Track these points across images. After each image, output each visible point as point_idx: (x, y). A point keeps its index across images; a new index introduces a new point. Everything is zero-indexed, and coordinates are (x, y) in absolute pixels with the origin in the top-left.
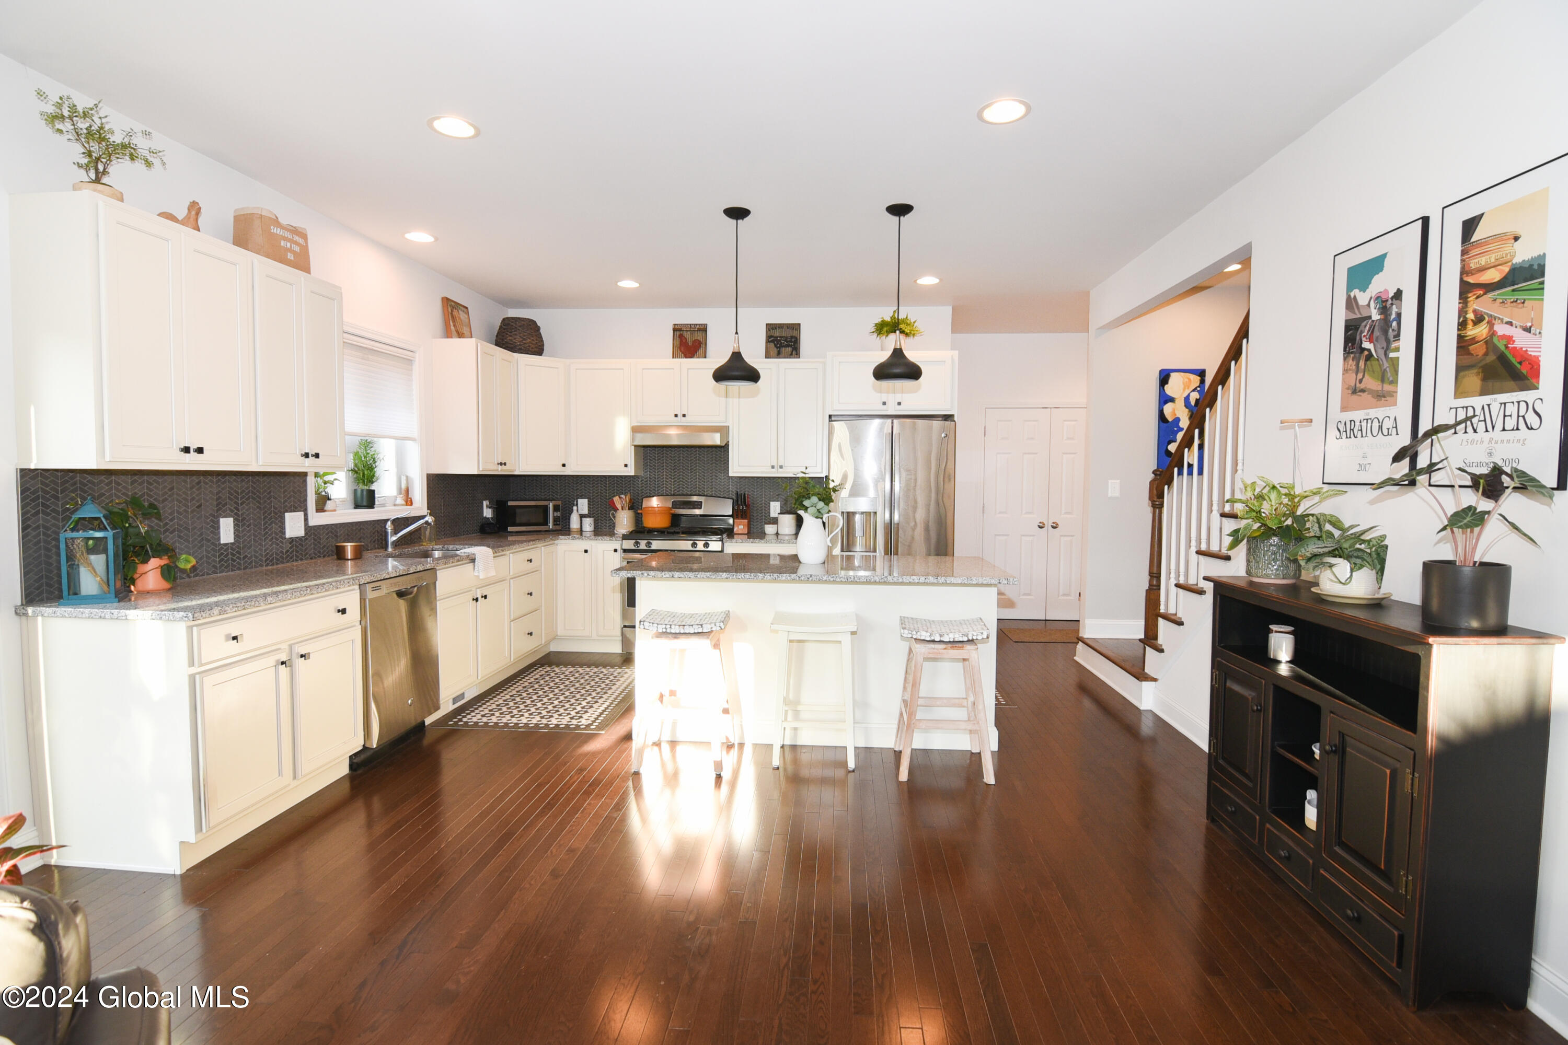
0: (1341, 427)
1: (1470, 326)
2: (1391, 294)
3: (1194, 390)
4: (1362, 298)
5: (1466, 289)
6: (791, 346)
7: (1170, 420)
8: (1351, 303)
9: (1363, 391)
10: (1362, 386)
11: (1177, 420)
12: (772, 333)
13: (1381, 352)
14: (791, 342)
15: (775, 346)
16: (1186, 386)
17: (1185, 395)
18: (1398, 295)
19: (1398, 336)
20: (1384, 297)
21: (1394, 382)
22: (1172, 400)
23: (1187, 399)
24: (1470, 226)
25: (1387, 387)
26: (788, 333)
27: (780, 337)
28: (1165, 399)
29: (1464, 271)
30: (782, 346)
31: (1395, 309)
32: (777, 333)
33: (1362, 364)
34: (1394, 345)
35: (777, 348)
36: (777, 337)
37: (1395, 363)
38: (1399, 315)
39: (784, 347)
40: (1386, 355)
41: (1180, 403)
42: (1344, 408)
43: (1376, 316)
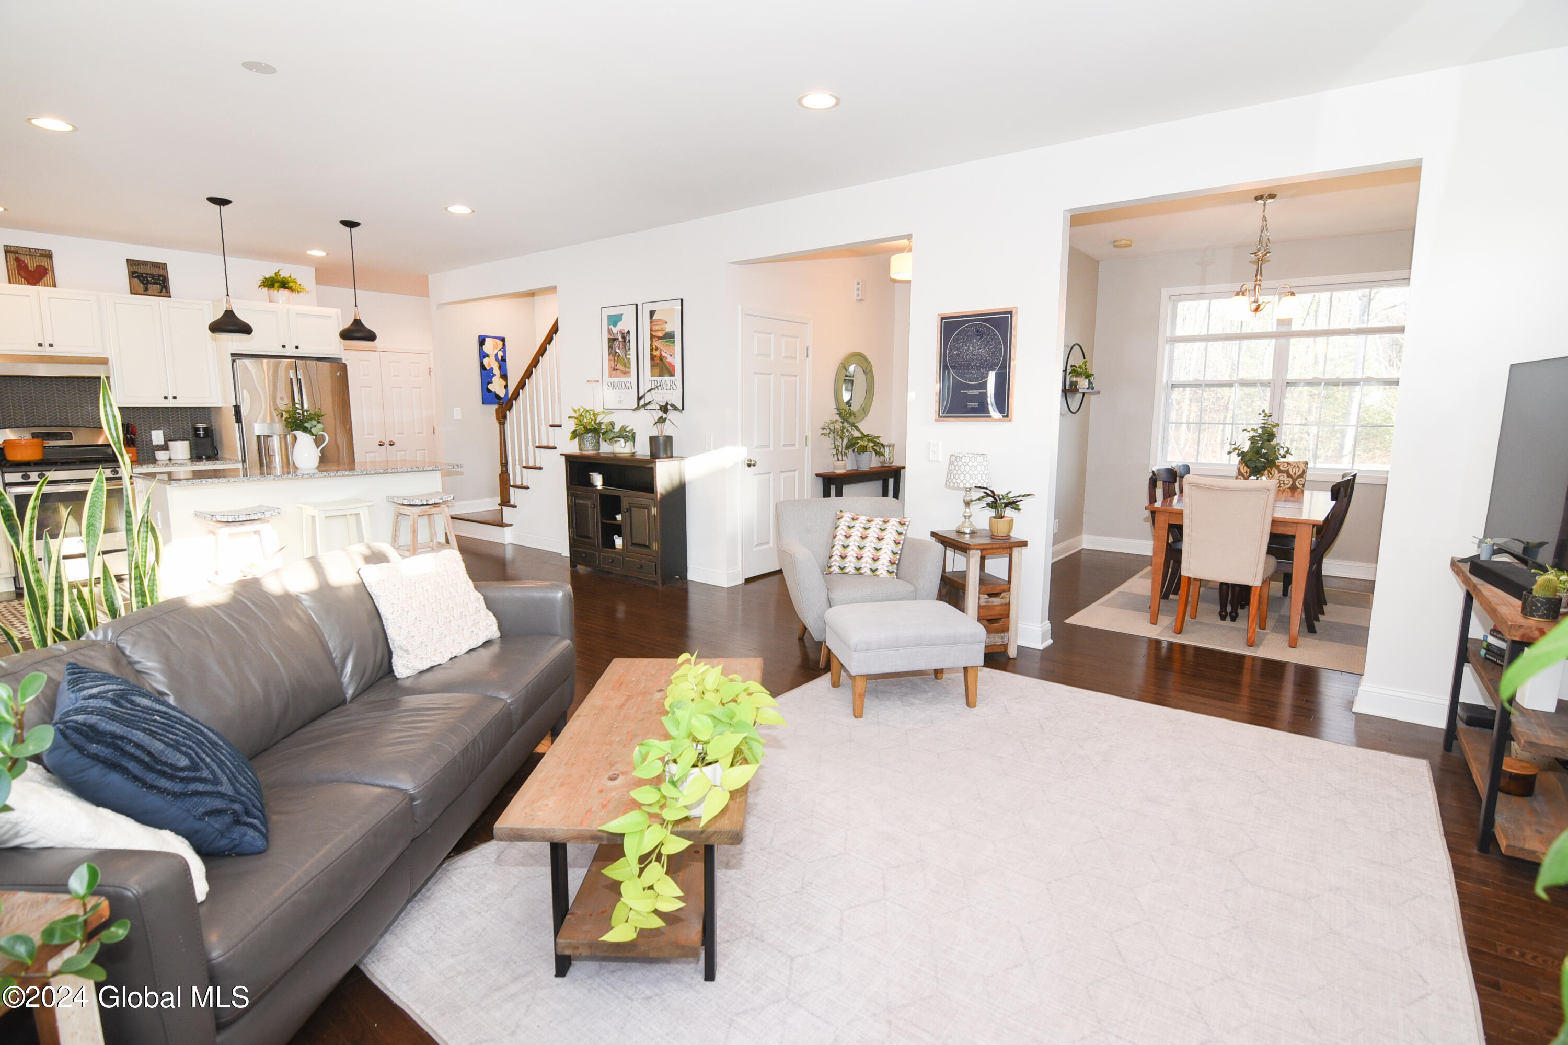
0: (610, 384)
1: (654, 351)
2: (626, 332)
3: (500, 350)
4: (615, 330)
5: (652, 337)
6: (160, 284)
7: (488, 368)
8: (610, 331)
9: (617, 370)
10: (617, 368)
11: (492, 369)
12: (135, 268)
13: (624, 355)
14: (160, 280)
15: (141, 282)
16: (495, 347)
17: (495, 353)
18: (628, 332)
19: (629, 349)
20: (623, 332)
21: (629, 368)
22: (487, 356)
23: (496, 355)
24: (652, 313)
25: (627, 370)
26: (156, 272)
27: (146, 274)
28: (483, 355)
29: (651, 330)
30: (148, 282)
31: (627, 338)
32: (141, 270)
33: (616, 358)
34: (628, 353)
35: (144, 284)
36: (143, 274)
37: (629, 360)
38: (629, 341)
39: (151, 283)
40: (626, 356)
41: (493, 358)
42: (610, 376)
43: (620, 339)
